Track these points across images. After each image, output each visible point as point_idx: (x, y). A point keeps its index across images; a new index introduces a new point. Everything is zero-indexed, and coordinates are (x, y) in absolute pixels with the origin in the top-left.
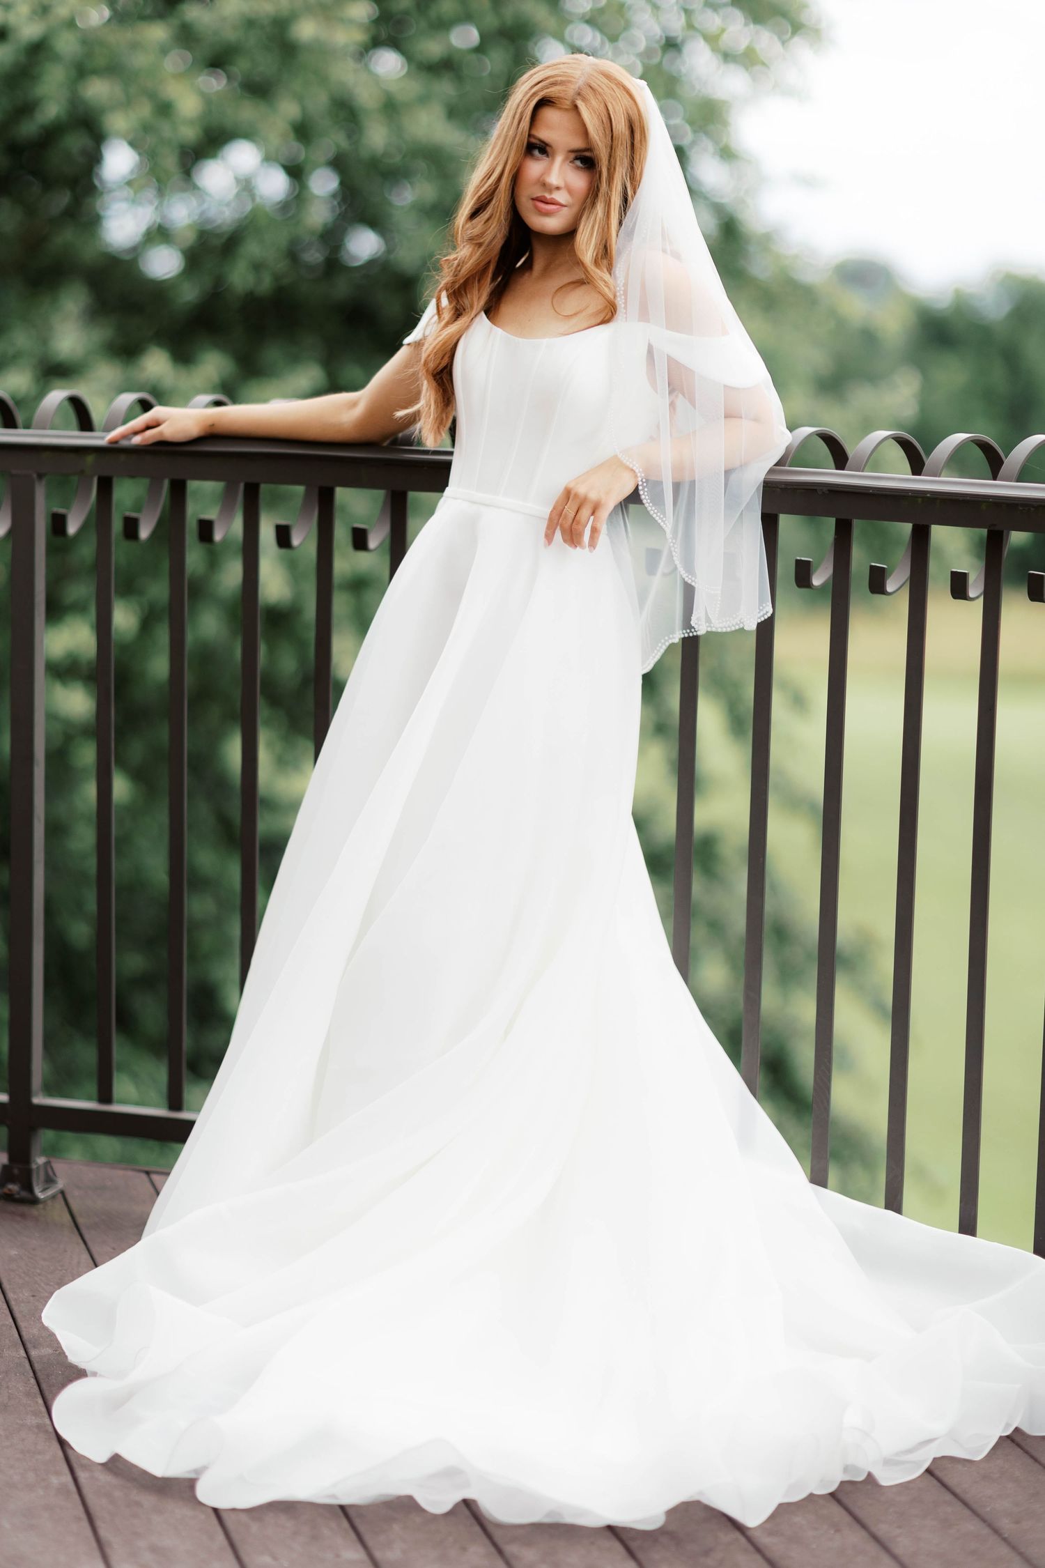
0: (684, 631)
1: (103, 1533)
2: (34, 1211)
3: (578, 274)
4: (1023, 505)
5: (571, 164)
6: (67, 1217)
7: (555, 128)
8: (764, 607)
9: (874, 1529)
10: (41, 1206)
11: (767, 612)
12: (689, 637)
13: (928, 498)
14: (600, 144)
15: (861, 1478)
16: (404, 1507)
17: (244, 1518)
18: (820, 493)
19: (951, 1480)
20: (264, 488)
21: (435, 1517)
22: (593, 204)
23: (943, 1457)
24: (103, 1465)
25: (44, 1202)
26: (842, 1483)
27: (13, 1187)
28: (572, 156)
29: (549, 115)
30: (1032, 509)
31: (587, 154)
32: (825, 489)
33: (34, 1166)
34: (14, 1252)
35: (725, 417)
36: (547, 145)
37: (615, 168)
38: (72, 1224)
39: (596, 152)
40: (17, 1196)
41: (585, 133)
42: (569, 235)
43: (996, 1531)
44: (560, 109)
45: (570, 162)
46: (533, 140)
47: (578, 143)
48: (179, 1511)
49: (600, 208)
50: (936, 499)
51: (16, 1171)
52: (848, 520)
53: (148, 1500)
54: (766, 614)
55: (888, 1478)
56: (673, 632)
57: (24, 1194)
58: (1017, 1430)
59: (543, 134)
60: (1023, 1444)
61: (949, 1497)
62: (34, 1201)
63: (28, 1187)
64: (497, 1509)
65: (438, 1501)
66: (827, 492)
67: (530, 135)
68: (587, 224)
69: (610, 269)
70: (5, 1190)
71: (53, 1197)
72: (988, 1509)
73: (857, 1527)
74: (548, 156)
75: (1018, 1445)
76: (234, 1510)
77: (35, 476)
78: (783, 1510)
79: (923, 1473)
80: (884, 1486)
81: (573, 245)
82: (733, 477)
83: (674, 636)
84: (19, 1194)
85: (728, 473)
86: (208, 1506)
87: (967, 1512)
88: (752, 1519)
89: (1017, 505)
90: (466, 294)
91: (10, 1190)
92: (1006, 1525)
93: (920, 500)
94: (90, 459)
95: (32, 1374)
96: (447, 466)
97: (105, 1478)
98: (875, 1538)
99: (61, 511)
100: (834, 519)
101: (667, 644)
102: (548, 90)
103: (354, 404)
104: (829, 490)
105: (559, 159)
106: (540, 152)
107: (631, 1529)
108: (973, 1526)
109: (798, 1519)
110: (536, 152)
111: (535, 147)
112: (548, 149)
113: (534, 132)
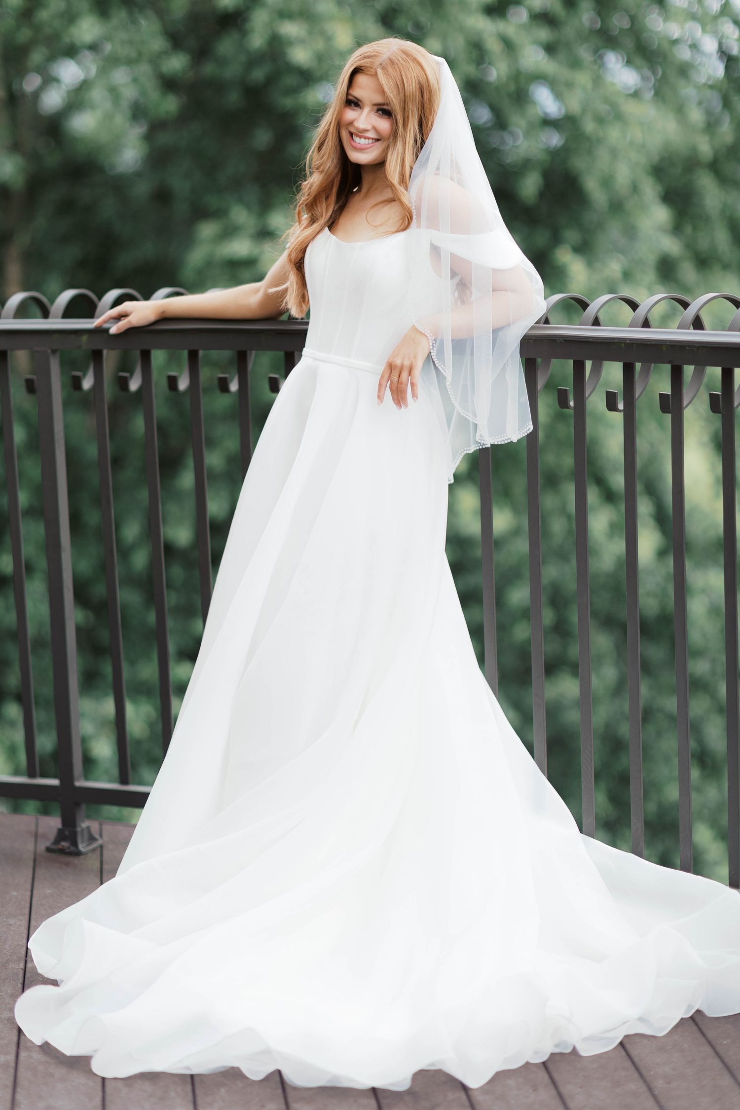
0: (476, 445)
1: (18, 1097)
2: (76, 861)
3: (388, 194)
4: (689, 346)
5: (376, 114)
6: (98, 865)
7: (364, 89)
8: (527, 426)
9: (562, 1089)
10: (82, 857)
11: (529, 429)
12: (483, 449)
13: (628, 343)
14: (394, 100)
15: (568, 1050)
16: (233, 1075)
17: (120, 1085)
18: (558, 341)
19: (634, 1052)
20: (201, 353)
21: (254, 1082)
22: (395, 143)
23: (636, 1035)
24: (39, 1046)
25: (85, 854)
26: (552, 1055)
27: (65, 844)
28: (376, 108)
29: (361, 79)
30: (695, 349)
31: (386, 107)
32: (561, 339)
33: (79, 829)
34: (49, 891)
35: (493, 291)
36: (358, 100)
37: (408, 117)
38: (99, 870)
39: (392, 105)
40: (67, 850)
41: (383, 92)
42: (380, 164)
43: (650, 1089)
44: (367, 74)
45: (376, 112)
46: (350, 97)
47: (378, 99)
48: (78, 1079)
49: (399, 144)
50: (633, 344)
51: (67, 833)
52: (581, 361)
53: (60, 1072)
54: (528, 430)
55: (587, 1050)
56: (470, 446)
57: (73, 849)
58: (698, 1012)
59: (357, 92)
60: (700, 1023)
61: (628, 1063)
62: (78, 854)
63: (75, 844)
64: (293, 1077)
65: (256, 1071)
66: (563, 341)
67: (348, 94)
68: (393, 157)
69: (406, 189)
70: (60, 847)
71: (94, 850)
72: (652, 1073)
73: (551, 1086)
74: (361, 108)
75: (696, 1024)
76: (116, 1079)
77: (49, 351)
78: (500, 1076)
79: (617, 1046)
80: (583, 1057)
81: (385, 171)
82: (501, 334)
83: (470, 448)
84: (69, 848)
85: (496, 331)
86: (99, 1076)
87: (636, 1075)
88: (474, 1082)
89: (685, 346)
90: (317, 208)
91: (63, 846)
92: (659, 1085)
93: (623, 345)
94: (85, 338)
95: (21, 981)
96: (304, 333)
97: (37, 1056)
98: (560, 1096)
99: (78, 374)
100: (572, 360)
101: (463, 454)
102: (362, 61)
103: (257, 291)
104: (564, 340)
105: (366, 110)
106: (354, 105)
107: (388, 1091)
108: (636, 1085)
109: (511, 1082)
110: (353, 105)
111: (352, 102)
112: (360, 103)
113: (351, 92)
